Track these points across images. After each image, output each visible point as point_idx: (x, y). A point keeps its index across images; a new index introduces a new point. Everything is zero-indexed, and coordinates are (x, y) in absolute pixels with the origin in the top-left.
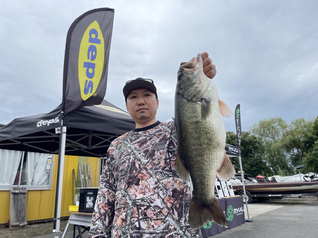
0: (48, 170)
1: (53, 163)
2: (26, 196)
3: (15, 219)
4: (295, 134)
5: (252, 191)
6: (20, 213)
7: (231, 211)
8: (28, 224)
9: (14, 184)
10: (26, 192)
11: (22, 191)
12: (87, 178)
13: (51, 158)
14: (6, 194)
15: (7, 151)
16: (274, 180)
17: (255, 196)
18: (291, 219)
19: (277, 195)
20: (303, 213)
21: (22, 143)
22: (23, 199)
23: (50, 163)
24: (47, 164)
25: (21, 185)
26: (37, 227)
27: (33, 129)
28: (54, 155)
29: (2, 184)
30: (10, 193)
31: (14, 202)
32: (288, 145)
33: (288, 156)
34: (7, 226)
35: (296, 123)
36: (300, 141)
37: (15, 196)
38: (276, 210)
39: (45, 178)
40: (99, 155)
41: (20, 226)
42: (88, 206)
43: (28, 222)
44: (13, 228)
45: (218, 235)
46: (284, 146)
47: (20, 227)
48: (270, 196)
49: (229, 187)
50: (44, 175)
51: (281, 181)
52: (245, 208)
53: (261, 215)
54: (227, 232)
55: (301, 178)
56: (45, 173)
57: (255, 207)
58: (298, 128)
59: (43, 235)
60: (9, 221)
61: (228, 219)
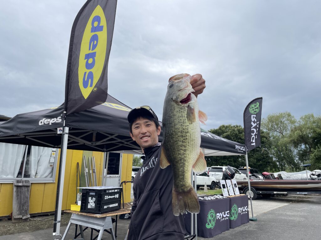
0: (52, 163)
1: (57, 156)
2: (30, 188)
3: (18, 212)
4: (303, 129)
5: (257, 187)
6: (23, 205)
7: (235, 211)
8: (31, 217)
9: (17, 177)
10: (29, 185)
11: (25, 184)
12: (91, 172)
13: (55, 151)
14: (9, 187)
15: (11, 145)
16: (280, 177)
17: (261, 192)
18: (296, 219)
19: (282, 193)
20: (308, 212)
21: (25, 137)
22: (26, 192)
23: (54, 155)
24: (51, 157)
25: (24, 177)
26: (40, 220)
27: (35, 127)
28: (58, 149)
29: (4, 177)
30: (13, 187)
31: (17, 195)
32: (296, 141)
33: (295, 151)
34: (9, 218)
35: (305, 119)
36: (308, 136)
37: (18, 188)
38: (281, 208)
39: (49, 171)
40: (104, 149)
41: (23, 219)
42: (90, 206)
44: (16, 221)
45: (221, 235)
46: (291, 141)
48: (275, 193)
49: (235, 186)
50: (48, 168)
51: (287, 177)
52: (250, 206)
53: (265, 214)
54: (230, 232)
55: (307, 175)
56: (49, 166)
57: (260, 204)
58: (307, 123)
59: (46, 229)
60: (12, 213)
61: (232, 218)
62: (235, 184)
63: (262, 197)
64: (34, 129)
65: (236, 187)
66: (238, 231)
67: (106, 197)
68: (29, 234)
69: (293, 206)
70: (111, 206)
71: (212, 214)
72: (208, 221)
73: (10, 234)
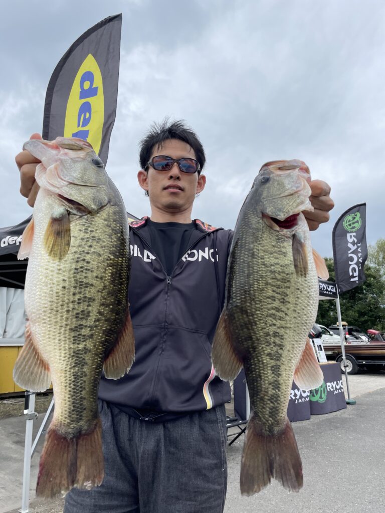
5: (359, 354)
7: (322, 387)
17: (364, 362)
50: (22, 323)
53: (370, 394)
57: (362, 380)
61: (314, 399)
62: (320, 346)
63: (366, 371)
65: (322, 350)
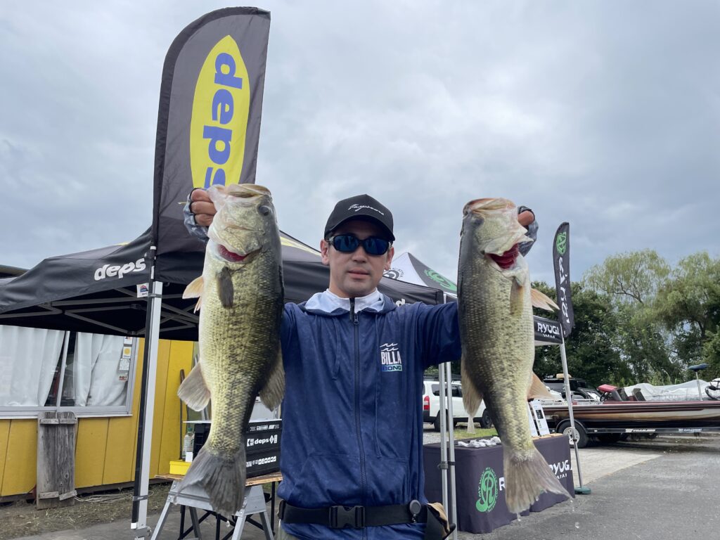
0: (123, 372)
1: (136, 356)
2: (74, 431)
3: (48, 485)
4: (686, 288)
5: (587, 419)
6: (60, 469)
8: (78, 496)
9: (46, 405)
10: (73, 423)
11: (64, 421)
13: (131, 346)
14: (28, 426)
15: (30, 331)
16: (638, 396)
17: (596, 431)
18: (678, 487)
19: (644, 431)
20: (705, 473)
21: (64, 312)
22: (67, 439)
23: (129, 355)
24: (121, 357)
25: (62, 404)
26: (98, 503)
27: (87, 285)
28: (138, 338)
29: (18, 404)
30: (37, 428)
31: (47, 446)
32: (670, 314)
33: (669, 338)
34: (30, 499)
35: (688, 264)
36: (698, 303)
37: (48, 431)
38: (642, 464)
39: (119, 387)
41: (61, 499)
43: (77, 490)
44: (44, 506)
45: (512, 527)
46: (660, 315)
47: (60, 503)
48: (628, 431)
49: (538, 415)
50: (115, 383)
52: (574, 462)
53: (608, 478)
54: (532, 519)
55: (700, 390)
56: (118, 378)
57: (595, 456)
58: (694, 274)
59: (113, 521)
60: (35, 488)
62: (540, 411)
63: (597, 442)
64: (84, 289)
65: (542, 418)
66: (549, 517)
67: (249, 443)
68: (76, 533)
69: (669, 460)
70: (261, 462)
71: (489, 478)
72: (481, 494)
73: (32, 535)
